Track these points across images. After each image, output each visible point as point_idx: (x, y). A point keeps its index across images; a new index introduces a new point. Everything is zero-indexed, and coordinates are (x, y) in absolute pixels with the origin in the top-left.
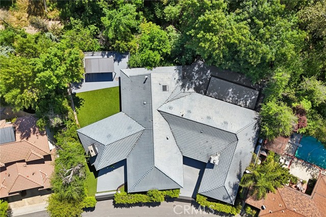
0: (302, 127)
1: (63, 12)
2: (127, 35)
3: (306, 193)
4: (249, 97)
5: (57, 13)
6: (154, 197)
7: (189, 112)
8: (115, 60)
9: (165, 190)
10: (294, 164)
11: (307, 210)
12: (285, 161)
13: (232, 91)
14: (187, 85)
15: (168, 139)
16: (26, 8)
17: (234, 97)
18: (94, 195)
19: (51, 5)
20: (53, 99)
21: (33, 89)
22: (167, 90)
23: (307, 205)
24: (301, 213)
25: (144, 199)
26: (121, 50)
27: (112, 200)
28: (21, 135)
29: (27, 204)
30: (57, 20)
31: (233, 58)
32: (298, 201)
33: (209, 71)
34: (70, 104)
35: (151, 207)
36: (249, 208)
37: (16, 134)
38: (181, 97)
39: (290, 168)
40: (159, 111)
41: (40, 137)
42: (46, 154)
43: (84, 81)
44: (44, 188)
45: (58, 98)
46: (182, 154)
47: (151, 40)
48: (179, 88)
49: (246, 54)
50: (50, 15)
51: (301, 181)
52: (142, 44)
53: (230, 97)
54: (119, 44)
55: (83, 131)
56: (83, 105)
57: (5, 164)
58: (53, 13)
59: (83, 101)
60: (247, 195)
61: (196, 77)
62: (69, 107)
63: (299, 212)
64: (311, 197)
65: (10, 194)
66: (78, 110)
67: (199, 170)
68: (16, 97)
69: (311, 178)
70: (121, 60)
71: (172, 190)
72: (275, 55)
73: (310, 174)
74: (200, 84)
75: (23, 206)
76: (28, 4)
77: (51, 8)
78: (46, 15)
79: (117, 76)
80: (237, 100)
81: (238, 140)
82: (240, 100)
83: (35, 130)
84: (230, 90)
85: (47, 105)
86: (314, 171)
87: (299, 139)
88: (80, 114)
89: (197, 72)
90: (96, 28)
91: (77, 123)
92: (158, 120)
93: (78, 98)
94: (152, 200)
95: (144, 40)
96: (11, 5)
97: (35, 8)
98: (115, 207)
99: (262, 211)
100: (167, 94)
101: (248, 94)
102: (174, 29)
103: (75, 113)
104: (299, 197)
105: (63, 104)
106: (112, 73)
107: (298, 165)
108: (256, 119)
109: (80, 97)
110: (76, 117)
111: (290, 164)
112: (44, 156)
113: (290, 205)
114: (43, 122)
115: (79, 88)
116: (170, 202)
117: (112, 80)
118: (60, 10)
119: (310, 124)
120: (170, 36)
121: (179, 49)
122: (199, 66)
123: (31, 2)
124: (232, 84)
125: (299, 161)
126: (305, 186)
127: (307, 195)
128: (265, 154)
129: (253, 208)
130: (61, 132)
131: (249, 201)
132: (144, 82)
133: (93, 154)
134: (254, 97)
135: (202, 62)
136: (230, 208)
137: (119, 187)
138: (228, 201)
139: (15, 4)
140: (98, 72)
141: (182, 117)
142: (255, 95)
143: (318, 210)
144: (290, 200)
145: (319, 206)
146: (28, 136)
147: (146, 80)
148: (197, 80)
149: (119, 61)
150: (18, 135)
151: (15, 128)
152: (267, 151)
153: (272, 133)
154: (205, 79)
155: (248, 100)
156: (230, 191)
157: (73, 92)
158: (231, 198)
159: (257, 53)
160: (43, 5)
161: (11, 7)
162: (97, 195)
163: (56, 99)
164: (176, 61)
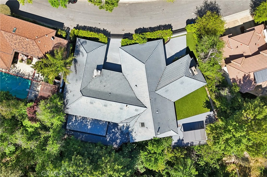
0: (30, 107)
1: (225, 170)
2: (175, 161)
3: (18, 53)
4: (74, 123)
5: (229, 169)
6: (142, 38)
7: (121, 109)
8: (183, 140)
9: (133, 44)
10: (31, 74)
11: (17, 40)
12: (39, 76)
13: (88, 127)
14: (125, 128)
15: (136, 86)
16: (252, 169)
17: (86, 122)
18: (188, 33)
19: (234, 174)
20: (228, 108)
21: (246, 119)
22: (140, 124)
23: (17, 44)
24: (22, 37)
25: (149, 35)
26: (180, 150)
27: (173, 30)
28: (250, 77)
29: (239, 20)
30: (228, 163)
31: (92, 156)
32: (25, 47)
33: (108, 140)
34: (214, 103)
35: (142, 27)
36: (64, 36)
37: (253, 78)
38: (129, 119)
39: (34, 71)
40: (145, 107)
41: (235, 77)
42: (229, 64)
43: (204, 122)
44: (227, 36)
45: (224, 108)
46: (123, 74)
47: (156, 160)
48: (131, 126)
49: (84, 162)
50: (233, 166)
51: (23, 62)
52: (163, 155)
53: (89, 122)
54: (181, 154)
55: (202, 84)
56: (203, 103)
57: (260, 53)
58: (231, 169)
59: (204, 106)
60: (67, 47)
61: (118, 134)
62: (215, 101)
63: (24, 38)
64: (15, 51)
65: (254, 29)
66: (207, 98)
67: (107, 61)
68: (259, 113)
69: (16, 65)
70: (178, 140)
71: (127, 45)
72: (62, 165)
73: (17, 68)
74: (114, 129)
75: (242, 19)
76: (251, 173)
77: (234, 172)
78: (237, 166)
79: (179, 128)
80: (83, 120)
81: (81, 91)
82: (81, 120)
83: (240, 82)
84: (89, 127)
85: (232, 103)
86: (13, 70)
87: (29, 95)
88: (205, 96)
89: (117, 138)
90: (199, 163)
91: (206, 88)
92: (146, 100)
93: (208, 108)
94: (142, 35)
95: (162, 159)
96: (264, 170)
97: (246, 171)
98: (171, 25)
99: (54, 36)
100: (141, 120)
101: (75, 126)
102: (140, 171)
103: (209, 96)
104: (25, 50)
105: (219, 103)
106: (184, 131)
107: (28, 74)
108: (67, 108)
109: (206, 108)
110: (208, 93)
111: (34, 74)
112: (231, 62)
113: (32, 43)
114: (234, 90)
115: (208, 115)
116: (127, 33)
117: (183, 124)
118: (227, 171)
119: (24, 111)
120: (142, 164)
121: (134, 155)
122: (116, 144)
123: (249, 175)
124: (88, 132)
125: (27, 77)
126: (20, 58)
127: (18, 52)
128: (56, 81)
129: (61, 36)
130: (220, 82)
131: (65, 42)
132: (159, 128)
133: (193, 68)
134: (70, 124)
135: (114, 146)
136: (80, 34)
137: (169, 41)
138: (82, 40)
139: (261, 172)
140: (195, 131)
141: (127, 104)
142: (69, 126)
143: (8, 41)
144: (32, 47)
145: (8, 44)
146: (245, 77)
147: (158, 130)
148: (117, 132)
149: (179, 140)
150: (252, 77)
151: (255, 82)
152: (55, 83)
153: (55, 101)
154: (110, 133)
155: (74, 121)
156: (82, 49)
157: (212, 112)
158: (80, 43)
159: (76, 165)
160: (240, 174)
161: (263, 169)
162: (186, 33)
163: (226, 108)
164: (135, 145)
